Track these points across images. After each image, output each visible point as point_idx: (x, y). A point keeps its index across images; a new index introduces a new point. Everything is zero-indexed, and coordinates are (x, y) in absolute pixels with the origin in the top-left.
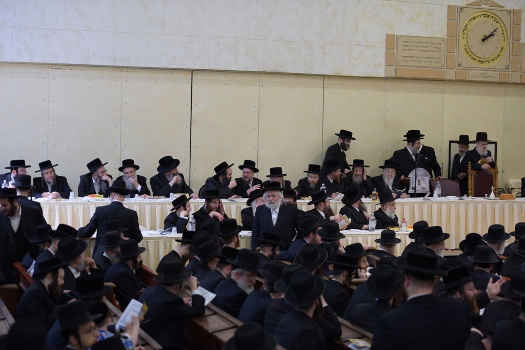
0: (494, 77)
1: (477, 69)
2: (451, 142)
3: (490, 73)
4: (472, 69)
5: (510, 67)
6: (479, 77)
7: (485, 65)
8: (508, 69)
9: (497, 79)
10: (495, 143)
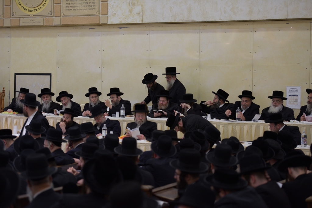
0: (40, 22)
1: (28, 16)
2: (16, 74)
3: (37, 19)
4: (24, 17)
5: (52, 13)
6: (28, 22)
7: (34, 13)
8: (51, 14)
9: (41, 24)
10: (50, 75)
